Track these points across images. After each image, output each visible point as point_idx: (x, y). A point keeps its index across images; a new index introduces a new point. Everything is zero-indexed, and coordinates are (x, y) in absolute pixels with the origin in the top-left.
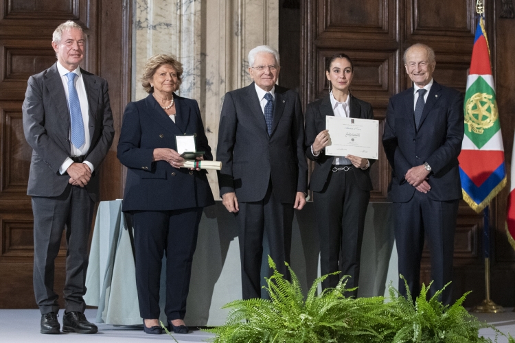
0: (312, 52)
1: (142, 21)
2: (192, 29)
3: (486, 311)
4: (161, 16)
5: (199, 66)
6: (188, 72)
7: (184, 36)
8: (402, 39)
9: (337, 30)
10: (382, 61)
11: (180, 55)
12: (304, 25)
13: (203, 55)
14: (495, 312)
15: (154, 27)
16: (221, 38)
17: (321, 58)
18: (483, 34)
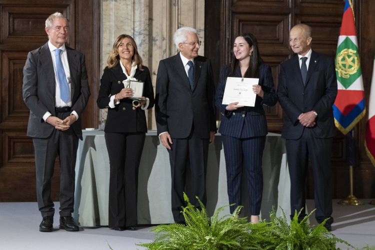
0: (229, 15)
2: (143, 1)
3: (350, 204)
5: (148, 28)
6: (140, 32)
7: (137, 6)
8: (293, 6)
10: (279, 22)
11: (134, 20)
13: (151, 19)
14: (357, 204)
16: (163, 8)
17: (235, 20)
18: (350, 6)
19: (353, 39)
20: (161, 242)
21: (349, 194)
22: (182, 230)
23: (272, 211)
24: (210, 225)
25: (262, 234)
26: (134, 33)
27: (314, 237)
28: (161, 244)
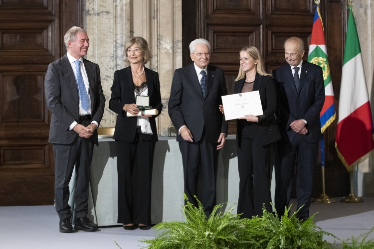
0: (204, 27)
1: (90, 10)
2: (124, 15)
3: (322, 202)
4: (103, 6)
6: (122, 44)
7: (118, 20)
8: (264, 17)
9: (220, 12)
10: (251, 32)
11: (116, 32)
12: (199, 9)
13: (132, 32)
14: (329, 202)
15: (98, 14)
16: (143, 21)
17: (210, 32)
18: (319, 17)
22: (182, 227)
23: (263, 208)
25: (255, 229)
26: (116, 45)
27: (303, 231)
28: (163, 239)
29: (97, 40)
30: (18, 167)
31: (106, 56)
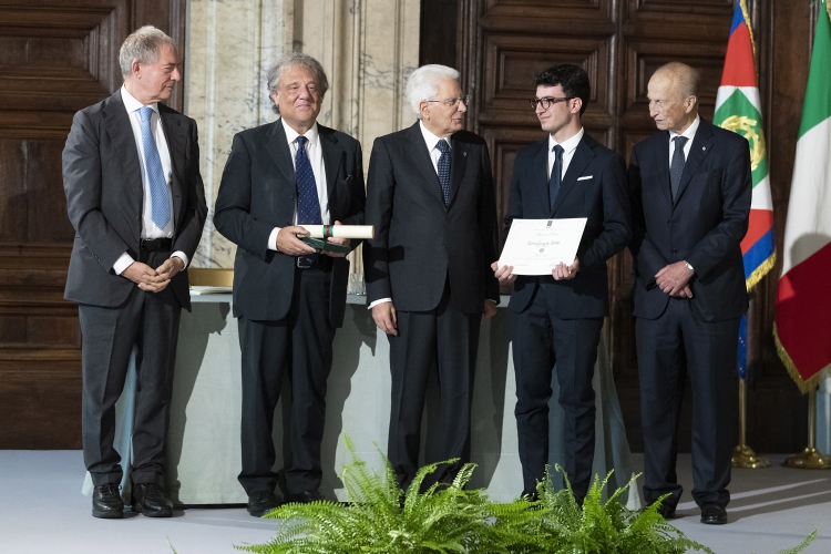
0: (476, 37)
2: (280, 2)
7: (267, 13)
8: (621, 18)
9: (516, 3)
10: (588, 53)
11: (260, 42)
13: (297, 43)
16: (325, 17)
17: (490, 48)
18: (744, 21)
19: (750, 93)
20: (291, 542)
21: (737, 442)
22: (338, 517)
23: (545, 475)
24: (402, 506)
25: (519, 527)
26: (259, 74)
27: (635, 536)
28: (290, 545)
29: (213, 59)
30: (18, 356)
31: (235, 99)
